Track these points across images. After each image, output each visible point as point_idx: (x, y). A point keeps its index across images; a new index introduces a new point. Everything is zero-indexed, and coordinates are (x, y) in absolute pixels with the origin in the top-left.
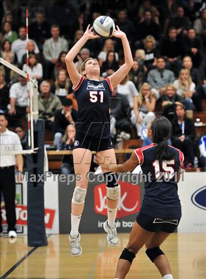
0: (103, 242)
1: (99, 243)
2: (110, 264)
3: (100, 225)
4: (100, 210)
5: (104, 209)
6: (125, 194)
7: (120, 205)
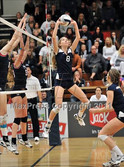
0: (95, 143)
1: (93, 144)
2: (100, 156)
3: (94, 132)
4: (93, 123)
5: (95, 122)
6: (108, 113)
7: (105, 120)
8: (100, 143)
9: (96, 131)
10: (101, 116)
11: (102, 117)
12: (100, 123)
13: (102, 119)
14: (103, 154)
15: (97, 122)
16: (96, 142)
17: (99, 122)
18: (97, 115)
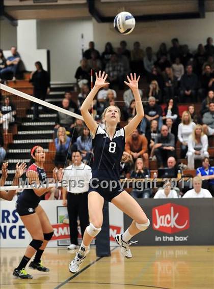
1: (156, 254)
3: (157, 239)
4: (157, 227)
5: (160, 226)
6: (177, 214)
7: (173, 223)
8: (165, 253)
9: (160, 238)
10: (167, 219)
11: (169, 220)
12: (166, 227)
13: (168, 222)
14: (170, 268)
15: (163, 227)
16: (161, 253)
17: (164, 225)
18: (162, 217)
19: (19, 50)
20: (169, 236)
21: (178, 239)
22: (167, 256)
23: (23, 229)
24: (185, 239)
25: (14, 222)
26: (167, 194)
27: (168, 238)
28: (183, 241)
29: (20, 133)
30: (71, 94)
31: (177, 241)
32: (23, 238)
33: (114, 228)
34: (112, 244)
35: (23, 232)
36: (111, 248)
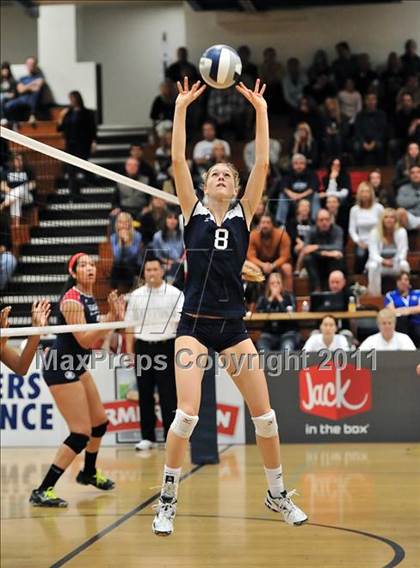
3: (309, 430)
4: (308, 407)
6: (348, 382)
7: (340, 400)
8: (325, 457)
9: (315, 428)
10: (329, 391)
11: (332, 392)
13: (331, 398)
14: (333, 487)
16: (316, 458)
17: (323, 404)
18: (319, 387)
19: (43, 65)
20: (333, 423)
21: (349, 430)
22: (328, 463)
23: (49, 411)
24: (364, 430)
25: (31, 396)
26: (328, 342)
27: (331, 428)
28: (359, 435)
29: (44, 224)
30: (142, 148)
31: (348, 435)
32: (50, 427)
33: (225, 409)
34: (222, 439)
35: (50, 416)
36: (220, 448)
